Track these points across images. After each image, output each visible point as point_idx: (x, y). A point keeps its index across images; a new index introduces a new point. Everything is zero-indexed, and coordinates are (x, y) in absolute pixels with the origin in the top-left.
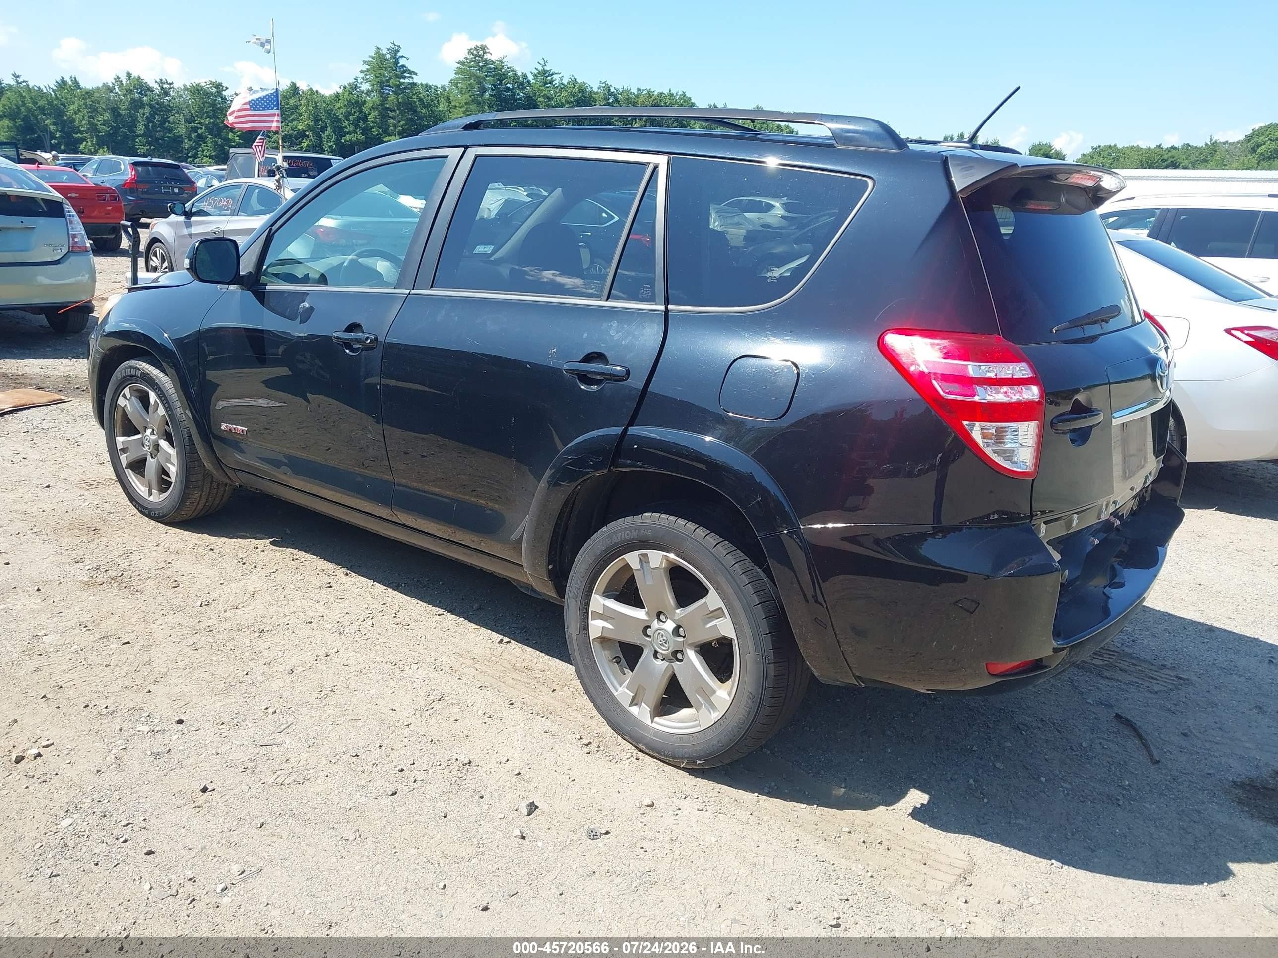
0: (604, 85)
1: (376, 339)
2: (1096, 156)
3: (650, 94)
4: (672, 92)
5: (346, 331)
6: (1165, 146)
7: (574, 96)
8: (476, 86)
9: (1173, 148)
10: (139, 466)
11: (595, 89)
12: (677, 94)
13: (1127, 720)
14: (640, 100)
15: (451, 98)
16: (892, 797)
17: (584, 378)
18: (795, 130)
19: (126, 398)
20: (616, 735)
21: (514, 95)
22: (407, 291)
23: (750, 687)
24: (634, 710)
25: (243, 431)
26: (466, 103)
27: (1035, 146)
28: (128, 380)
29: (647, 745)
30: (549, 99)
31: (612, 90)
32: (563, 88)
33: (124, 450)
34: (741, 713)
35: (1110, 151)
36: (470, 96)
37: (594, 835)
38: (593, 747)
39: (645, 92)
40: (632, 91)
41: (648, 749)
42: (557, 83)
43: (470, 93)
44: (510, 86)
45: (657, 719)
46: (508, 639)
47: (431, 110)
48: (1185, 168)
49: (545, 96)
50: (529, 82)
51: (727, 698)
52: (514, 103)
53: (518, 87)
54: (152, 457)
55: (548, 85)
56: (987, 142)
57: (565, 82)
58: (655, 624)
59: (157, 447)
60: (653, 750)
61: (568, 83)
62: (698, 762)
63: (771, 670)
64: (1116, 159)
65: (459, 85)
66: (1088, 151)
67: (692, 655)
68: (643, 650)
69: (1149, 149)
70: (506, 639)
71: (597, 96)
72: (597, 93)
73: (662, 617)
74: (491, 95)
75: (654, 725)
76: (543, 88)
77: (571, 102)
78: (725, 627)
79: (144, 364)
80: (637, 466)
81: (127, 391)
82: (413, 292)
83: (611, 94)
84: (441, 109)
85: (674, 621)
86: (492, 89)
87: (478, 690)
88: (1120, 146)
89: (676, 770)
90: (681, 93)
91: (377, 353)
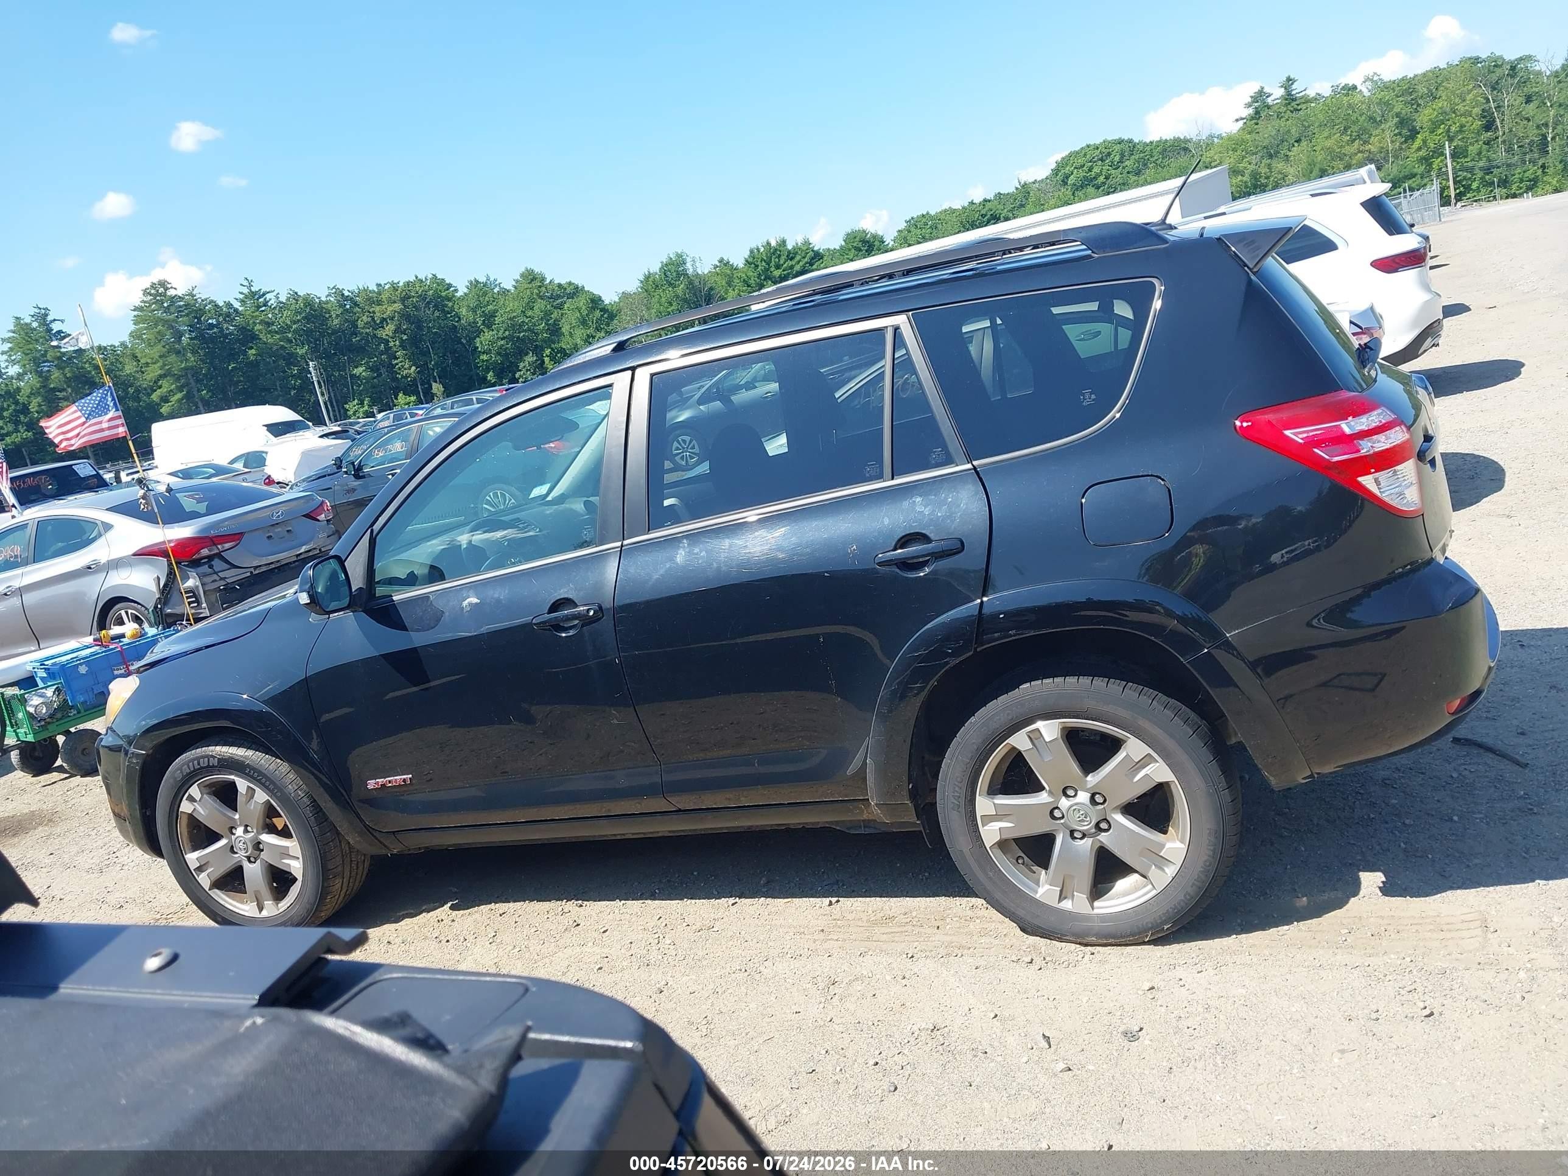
0: (334, 290)
1: (600, 607)
2: (912, 229)
3: (394, 287)
4: (419, 277)
5: (550, 612)
6: (977, 201)
7: (300, 313)
8: (168, 333)
9: (985, 200)
10: (233, 881)
11: (324, 299)
12: (426, 279)
13: (1466, 740)
14: (384, 297)
15: (139, 355)
16: (1354, 888)
17: (906, 564)
18: (580, 285)
19: (195, 801)
20: (1049, 941)
21: (222, 330)
22: (619, 544)
23: (1208, 823)
24: (1067, 905)
25: (404, 780)
26: (160, 357)
27: (848, 234)
28: (196, 775)
29: (1097, 935)
30: (268, 324)
31: (346, 293)
32: (282, 307)
33: (200, 869)
34: (1204, 855)
35: (924, 220)
36: (164, 347)
37: (1131, 1036)
38: (1038, 961)
39: (387, 287)
40: (370, 289)
41: (1101, 938)
42: (273, 302)
43: (163, 343)
44: (214, 322)
45: (1096, 904)
46: (836, 899)
47: (116, 376)
48: (1007, 219)
49: (262, 322)
50: (236, 310)
51: (1182, 846)
52: (224, 341)
53: (224, 319)
54: (250, 862)
55: (263, 308)
56: (797, 244)
57: (283, 299)
58: (1064, 803)
59: (258, 846)
60: (1106, 937)
61: (288, 299)
62: (1166, 927)
63: (1226, 795)
64: (934, 227)
65: (144, 337)
66: (902, 225)
67: (1120, 818)
68: (1054, 836)
69: (964, 208)
70: (834, 900)
71: (329, 306)
72: (327, 302)
73: (1070, 792)
74: (191, 339)
75: (1096, 911)
76: (257, 313)
77: (298, 321)
78: (1159, 772)
79: (218, 748)
80: (1011, 636)
81: (194, 791)
82: (626, 542)
83: (346, 298)
84: (128, 372)
85: (1086, 790)
86: (190, 331)
87: (861, 958)
88: (933, 213)
89: (1139, 947)
90: (430, 276)
91: (607, 623)
